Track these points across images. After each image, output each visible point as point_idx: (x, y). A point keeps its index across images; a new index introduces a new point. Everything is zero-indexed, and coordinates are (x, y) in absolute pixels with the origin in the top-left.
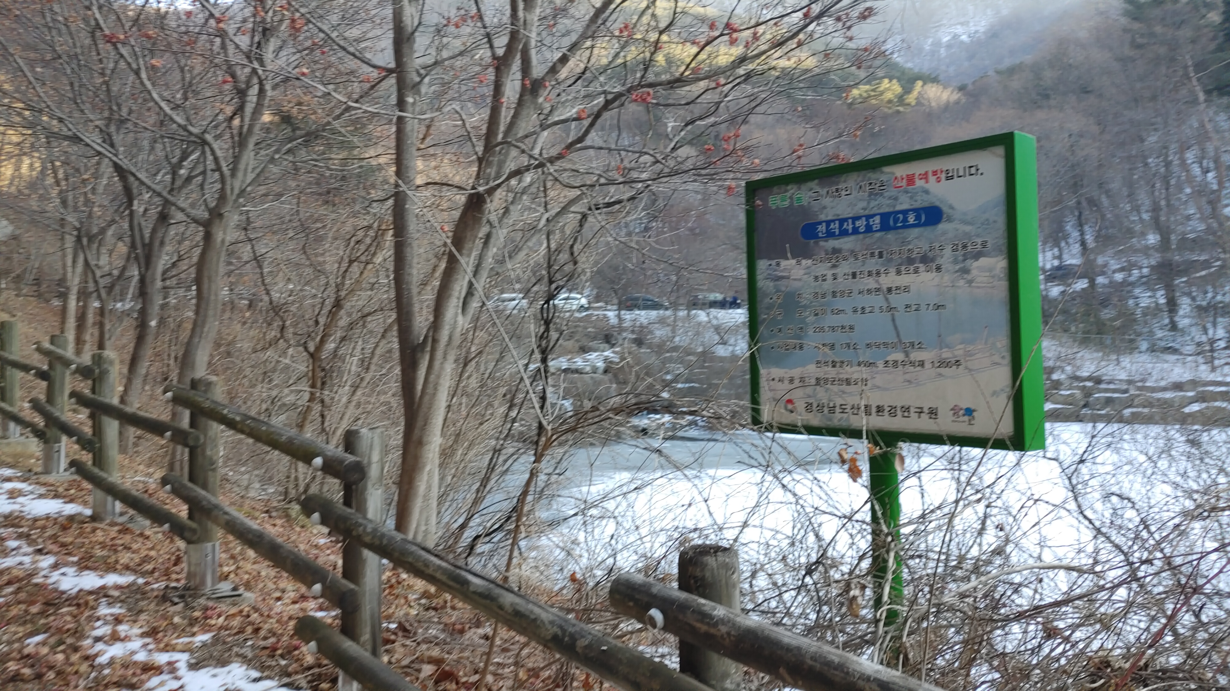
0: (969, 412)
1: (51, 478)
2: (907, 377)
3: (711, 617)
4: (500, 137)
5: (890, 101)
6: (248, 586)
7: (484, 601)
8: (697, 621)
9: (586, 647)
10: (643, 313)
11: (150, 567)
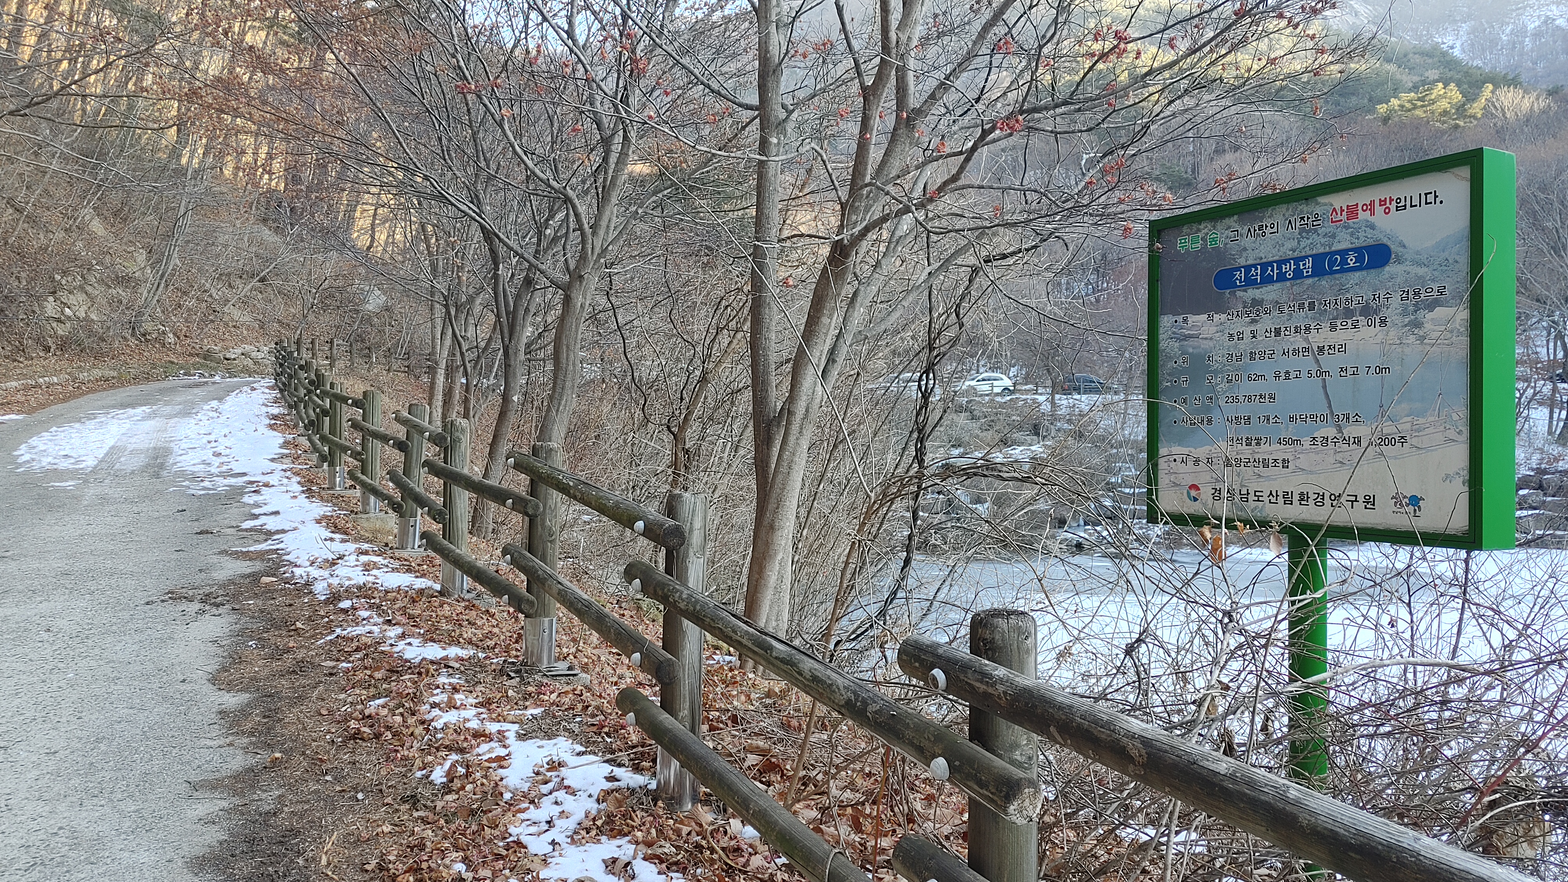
0: (1415, 501)
1: (405, 554)
2: (1339, 457)
3: (991, 677)
4: (868, 179)
5: (1445, 113)
6: (585, 668)
7: (785, 667)
8: (977, 680)
9: (876, 712)
10: (1084, 397)
11: (491, 643)
